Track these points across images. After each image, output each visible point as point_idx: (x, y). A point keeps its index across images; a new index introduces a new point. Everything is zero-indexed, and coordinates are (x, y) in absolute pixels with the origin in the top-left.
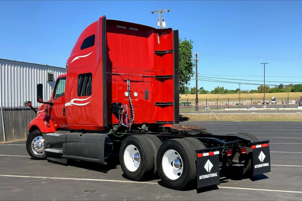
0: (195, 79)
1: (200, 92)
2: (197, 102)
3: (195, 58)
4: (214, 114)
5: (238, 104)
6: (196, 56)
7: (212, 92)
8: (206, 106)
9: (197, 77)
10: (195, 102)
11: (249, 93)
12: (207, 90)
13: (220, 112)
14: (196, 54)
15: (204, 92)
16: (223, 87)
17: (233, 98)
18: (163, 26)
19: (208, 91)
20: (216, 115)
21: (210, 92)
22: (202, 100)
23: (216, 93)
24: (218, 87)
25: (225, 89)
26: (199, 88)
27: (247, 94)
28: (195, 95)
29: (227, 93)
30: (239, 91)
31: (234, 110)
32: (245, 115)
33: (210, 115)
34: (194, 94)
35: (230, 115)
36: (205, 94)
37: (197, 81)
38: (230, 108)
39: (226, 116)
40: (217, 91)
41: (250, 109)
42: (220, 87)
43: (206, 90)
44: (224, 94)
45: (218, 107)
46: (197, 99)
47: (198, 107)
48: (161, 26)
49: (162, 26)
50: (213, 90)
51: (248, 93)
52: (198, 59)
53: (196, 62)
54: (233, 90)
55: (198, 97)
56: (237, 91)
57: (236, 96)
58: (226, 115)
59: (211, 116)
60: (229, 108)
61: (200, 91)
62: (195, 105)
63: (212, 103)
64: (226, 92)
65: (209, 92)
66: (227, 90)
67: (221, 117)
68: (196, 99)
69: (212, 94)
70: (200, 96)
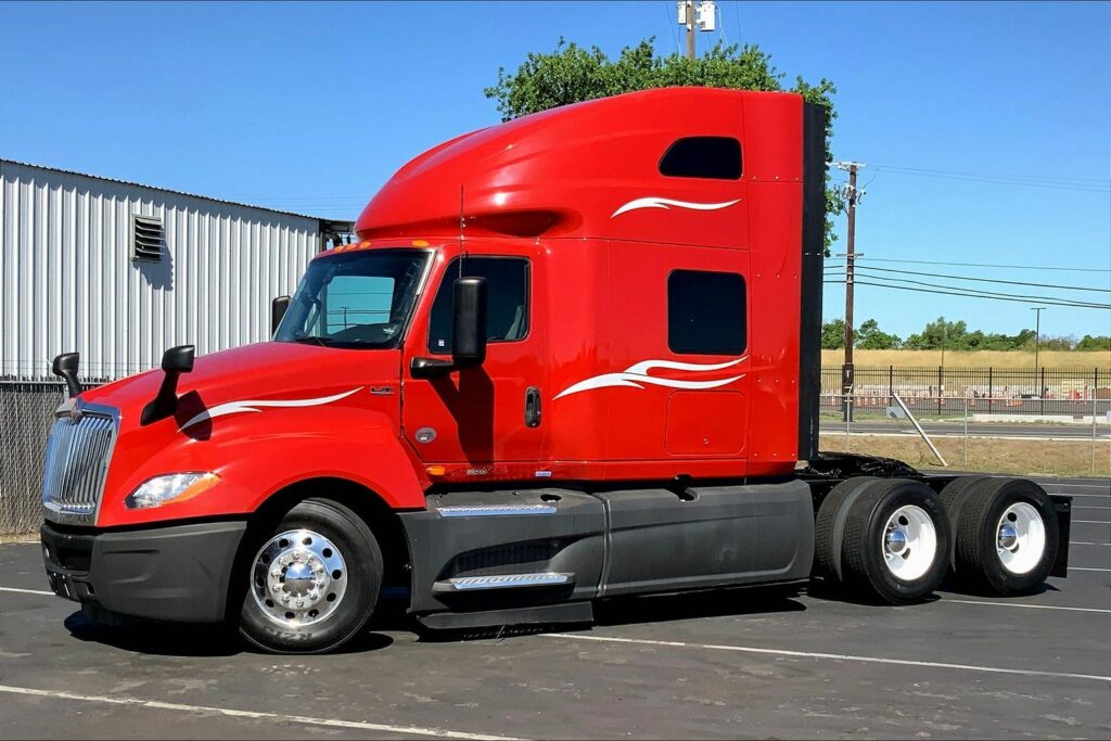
0: (844, 278)
1: (860, 342)
2: (848, 381)
3: (847, 186)
4: (926, 436)
5: (1029, 396)
6: (853, 174)
7: (914, 343)
8: (886, 401)
9: (851, 268)
10: (839, 381)
11: (1075, 350)
12: (892, 335)
13: (957, 429)
14: (853, 167)
15: (881, 342)
16: (961, 324)
17: (1008, 366)
18: (703, 23)
19: (896, 338)
20: (937, 443)
21: (904, 340)
22: (870, 372)
23: (929, 348)
24: (941, 320)
25: (970, 330)
26: (857, 326)
27: (1069, 355)
28: (841, 352)
29: (980, 346)
30: (1030, 342)
31: (1016, 423)
32: (1073, 446)
33: (907, 440)
34: (835, 348)
35: (1002, 443)
36: (883, 348)
37: (850, 287)
38: (996, 412)
39: (983, 449)
40: (934, 338)
41: (1087, 420)
42: (947, 321)
43: (890, 333)
44: (968, 349)
45: (940, 408)
46: (848, 366)
47: (851, 404)
48: (694, 24)
49: (698, 21)
50: (920, 335)
51: (1068, 349)
52: (860, 191)
53: (852, 202)
54: (1004, 337)
55: (856, 362)
56: (1023, 340)
57: (1019, 359)
58: (983, 444)
59: (913, 447)
60: (990, 412)
61: (861, 338)
62: (839, 393)
63: (916, 387)
64: (976, 342)
65: (899, 340)
66: (978, 333)
67: (958, 452)
68: (845, 368)
69: (914, 349)
70: (862, 358)
